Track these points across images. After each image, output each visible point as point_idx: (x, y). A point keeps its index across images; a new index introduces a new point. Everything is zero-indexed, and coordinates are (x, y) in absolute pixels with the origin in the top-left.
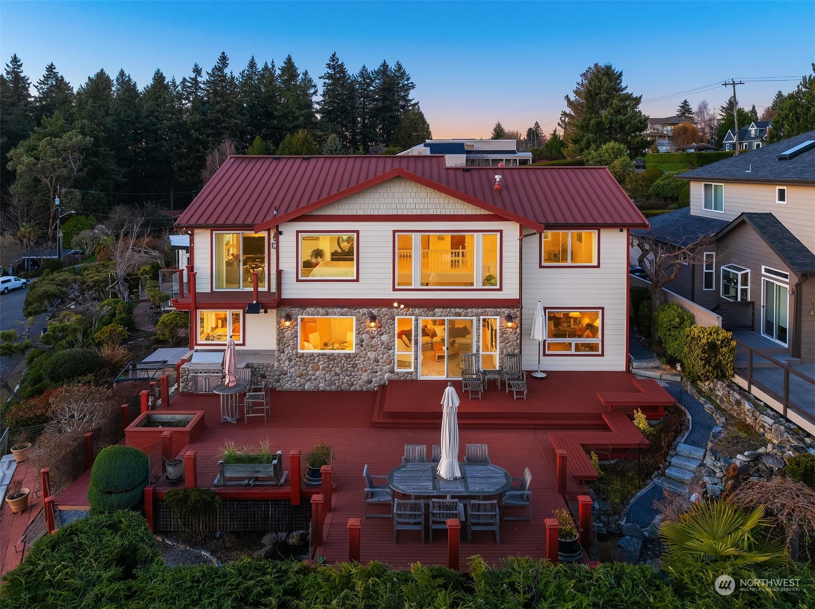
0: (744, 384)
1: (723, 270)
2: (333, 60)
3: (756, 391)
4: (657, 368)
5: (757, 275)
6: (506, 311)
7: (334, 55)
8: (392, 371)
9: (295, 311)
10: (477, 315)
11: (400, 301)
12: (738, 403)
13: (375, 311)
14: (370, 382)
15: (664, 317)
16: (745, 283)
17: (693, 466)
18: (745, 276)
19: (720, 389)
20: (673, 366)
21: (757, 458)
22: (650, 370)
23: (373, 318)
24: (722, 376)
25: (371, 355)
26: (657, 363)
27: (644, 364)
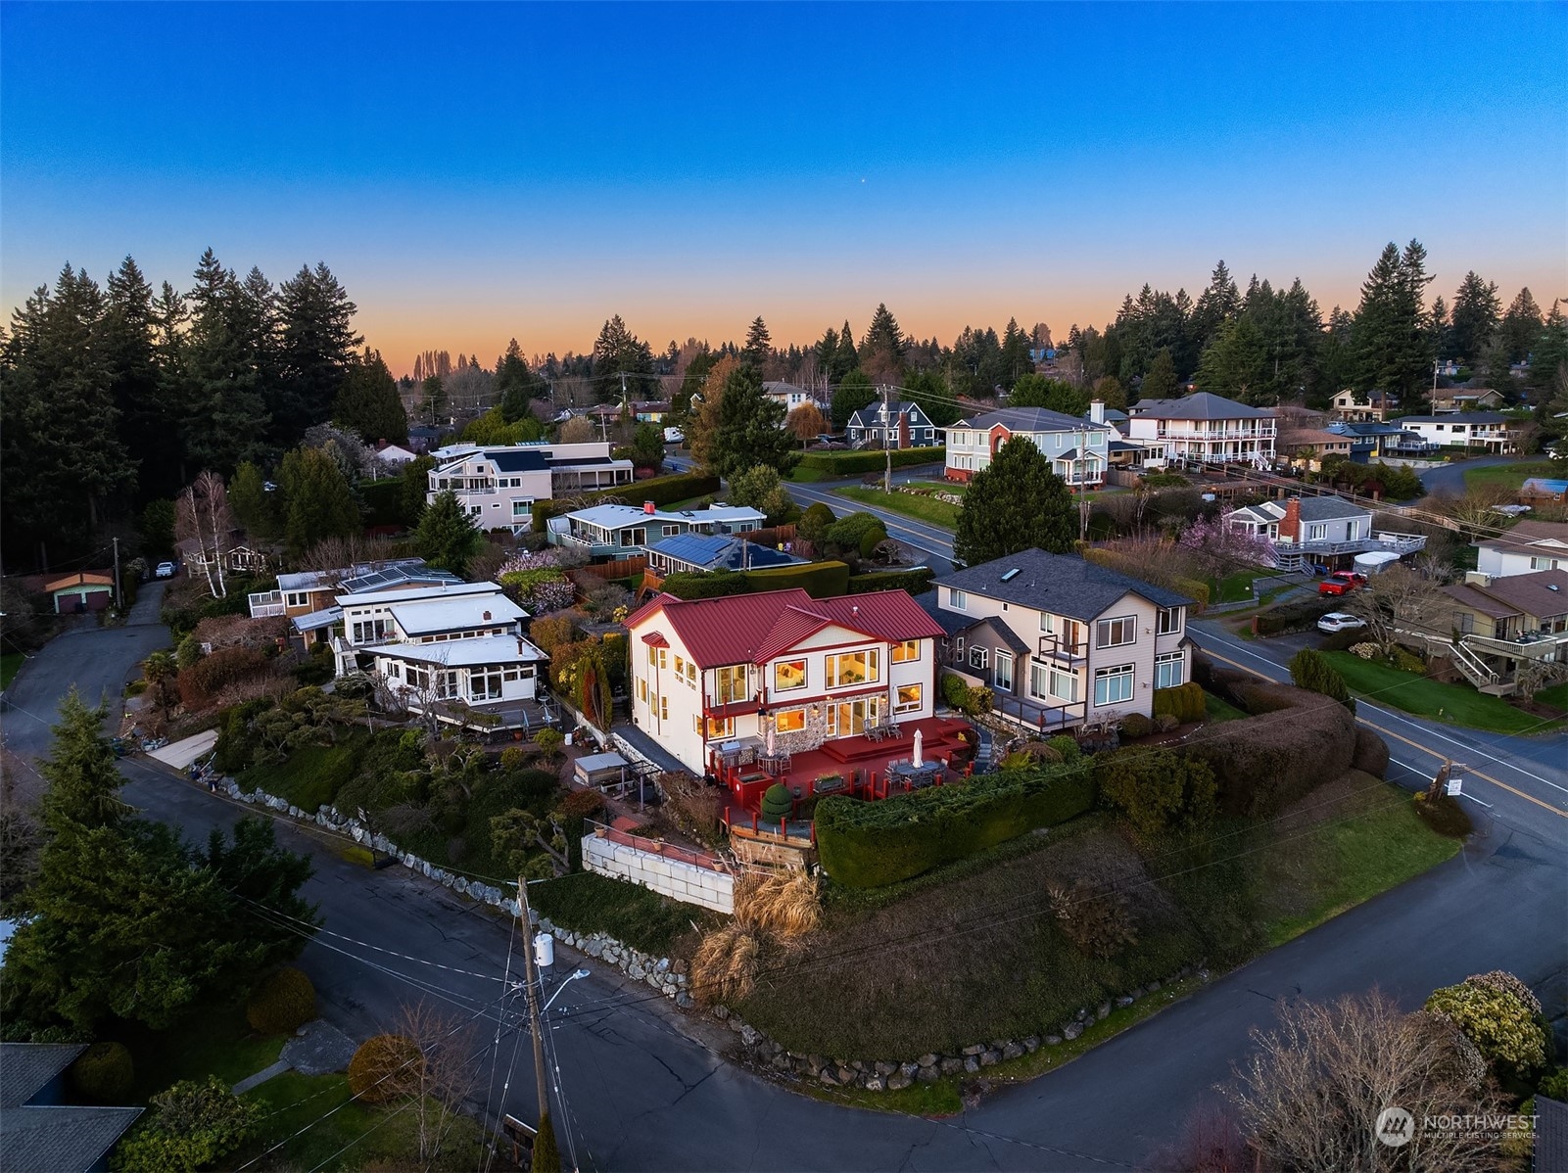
0: (999, 713)
1: (973, 651)
2: (209, 264)
3: (1005, 716)
4: (948, 712)
5: (992, 653)
6: (881, 693)
7: (209, 254)
8: (825, 737)
9: (774, 710)
10: (867, 698)
11: (831, 696)
12: (999, 722)
13: (816, 704)
14: (814, 745)
15: (951, 683)
16: (985, 657)
17: (990, 751)
18: (985, 653)
19: (988, 718)
20: (957, 710)
21: (1015, 742)
22: (946, 715)
23: (815, 708)
24: (987, 712)
25: (815, 729)
26: (947, 710)
27: (942, 711)
